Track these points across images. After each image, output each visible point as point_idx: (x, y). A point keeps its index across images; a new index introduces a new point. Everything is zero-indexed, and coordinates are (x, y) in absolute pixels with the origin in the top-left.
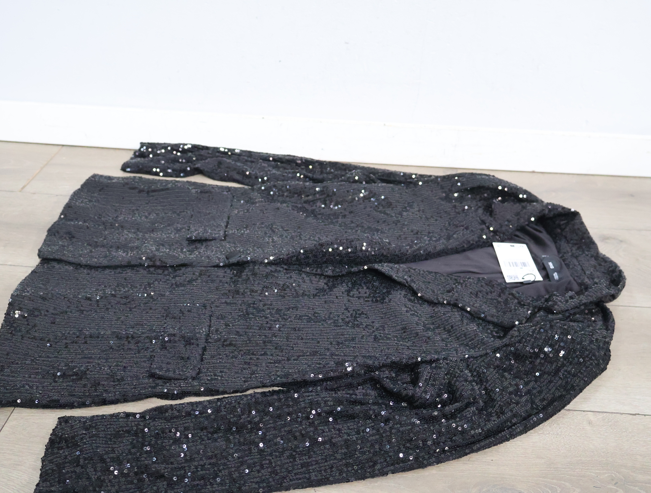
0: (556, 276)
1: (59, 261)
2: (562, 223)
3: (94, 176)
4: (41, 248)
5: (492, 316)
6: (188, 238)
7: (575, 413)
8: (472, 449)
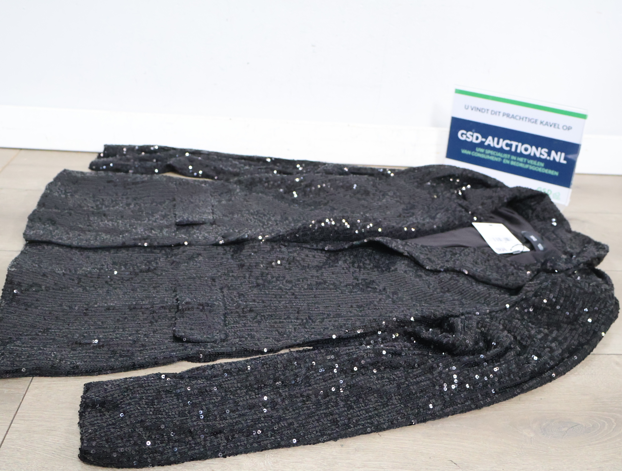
0: (540, 247)
1: (49, 243)
2: (532, 204)
3: (65, 171)
4: (25, 231)
5: (497, 280)
6: (177, 222)
7: (601, 356)
8: (523, 389)
